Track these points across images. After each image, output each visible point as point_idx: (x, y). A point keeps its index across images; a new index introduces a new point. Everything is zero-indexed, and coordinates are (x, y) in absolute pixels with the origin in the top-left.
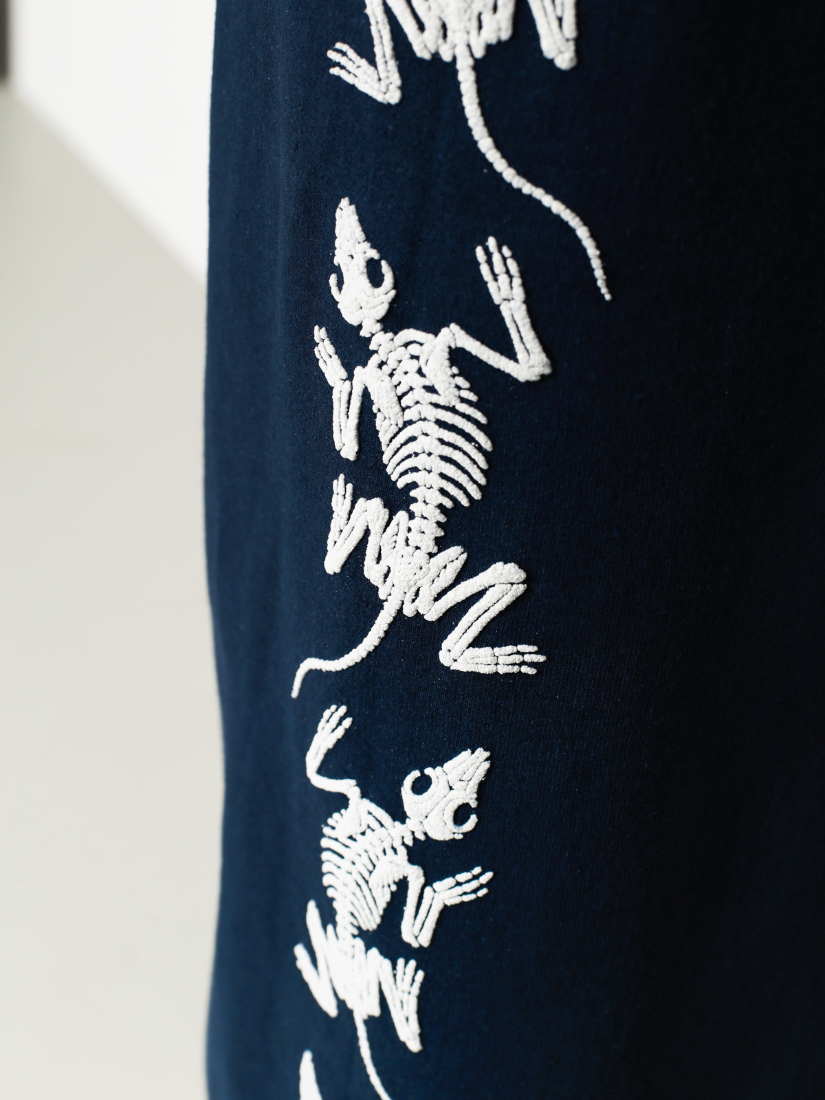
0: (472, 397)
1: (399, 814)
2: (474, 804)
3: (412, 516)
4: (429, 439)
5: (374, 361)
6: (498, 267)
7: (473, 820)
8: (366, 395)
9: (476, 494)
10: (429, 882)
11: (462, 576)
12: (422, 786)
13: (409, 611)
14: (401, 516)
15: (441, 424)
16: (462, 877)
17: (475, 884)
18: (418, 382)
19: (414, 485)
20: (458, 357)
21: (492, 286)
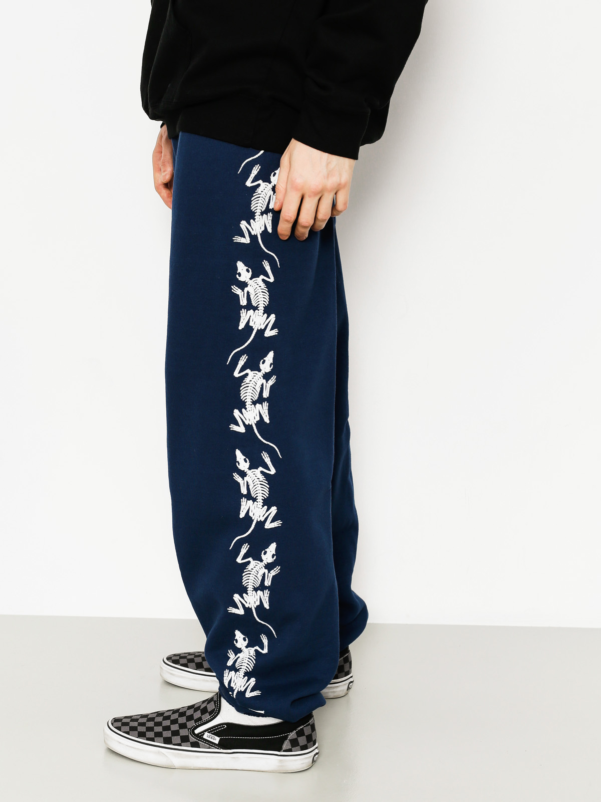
0: (265, 479)
1: (261, 561)
2: (275, 553)
3: (257, 502)
4: (259, 487)
5: (248, 476)
6: (266, 456)
7: (275, 557)
8: (247, 483)
9: (268, 496)
10: (269, 572)
11: (267, 511)
12: (265, 553)
13: (259, 520)
14: (255, 502)
15: (261, 484)
16: (275, 569)
17: (278, 570)
18: (256, 478)
19: (257, 496)
20: (262, 472)
21: (265, 459)
